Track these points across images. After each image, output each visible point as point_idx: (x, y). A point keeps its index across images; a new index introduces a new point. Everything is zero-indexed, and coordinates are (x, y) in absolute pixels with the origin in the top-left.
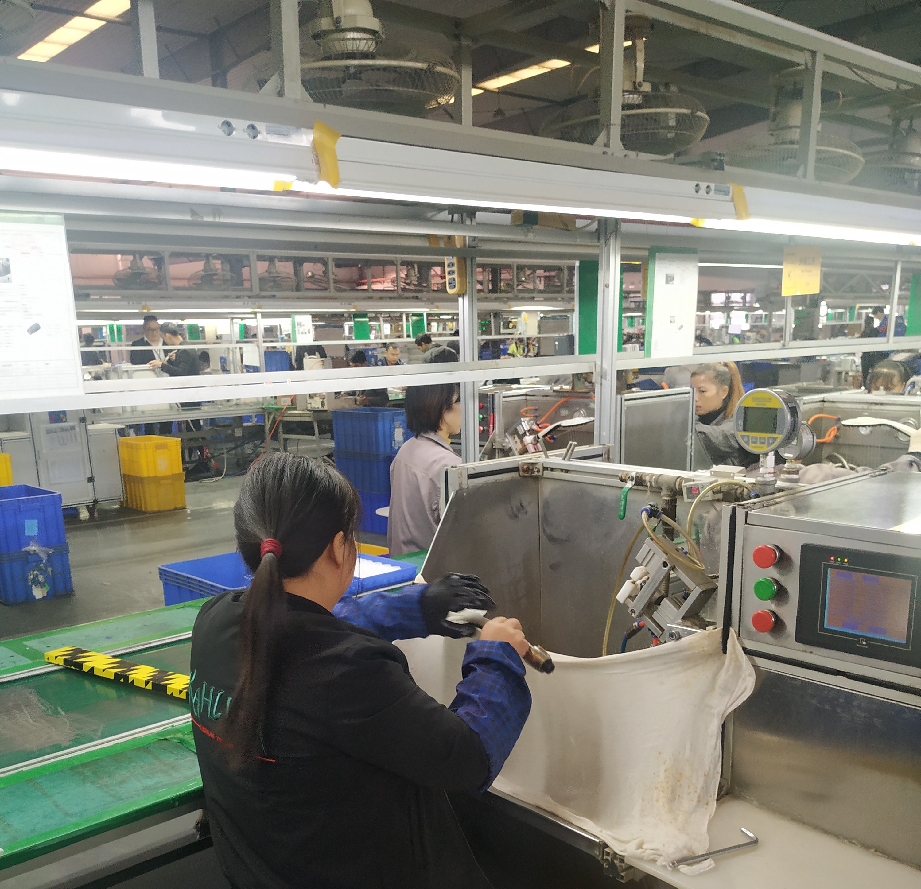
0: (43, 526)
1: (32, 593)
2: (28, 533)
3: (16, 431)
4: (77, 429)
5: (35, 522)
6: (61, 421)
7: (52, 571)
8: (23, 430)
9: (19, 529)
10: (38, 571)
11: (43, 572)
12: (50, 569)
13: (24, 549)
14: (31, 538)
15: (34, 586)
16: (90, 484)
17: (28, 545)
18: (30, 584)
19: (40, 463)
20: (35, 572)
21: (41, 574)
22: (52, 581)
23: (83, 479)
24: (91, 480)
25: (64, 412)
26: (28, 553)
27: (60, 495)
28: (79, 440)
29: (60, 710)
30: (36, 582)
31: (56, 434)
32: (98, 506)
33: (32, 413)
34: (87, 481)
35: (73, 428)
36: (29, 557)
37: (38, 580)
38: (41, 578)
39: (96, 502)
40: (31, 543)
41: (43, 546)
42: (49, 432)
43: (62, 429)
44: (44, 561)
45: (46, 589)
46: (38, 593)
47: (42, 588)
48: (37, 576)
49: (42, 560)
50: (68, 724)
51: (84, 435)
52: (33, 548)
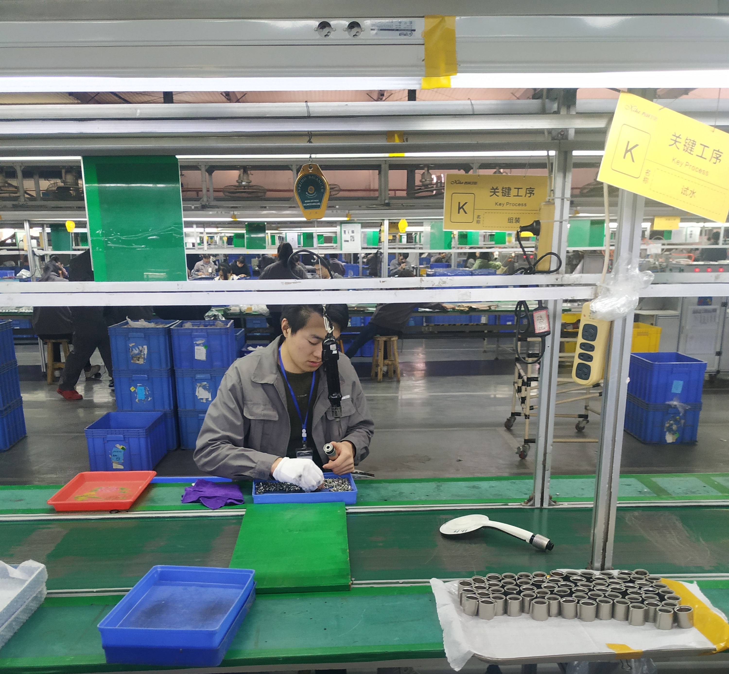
0: (686, 388)
1: (665, 437)
2: (674, 390)
3: (668, 309)
4: (718, 311)
5: (681, 383)
6: (707, 304)
7: (684, 423)
8: (675, 309)
9: (668, 386)
10: (674, 421)
11: (677, 422)
12: (683, 421)
13: (667, 403)
14: (675, 394)
15: (667, 433)
16: (717, 357)
17: (672, 400)
18: (665, 430)
19: (682, 336)
20: (671, 422)
21: (675, 424)
22: (682, 431)
23: (713, 352)
24: (719, 354)
25: (710, 298)
26: (670, 406)
27: (706, 364)
28: (717, 321)
29: (701, 539)
30: (670, 430)
31: (700, 314)
32: (719, 376)
33: (686, 297)
34: (715, 354)
35: (715, 310)
36: (670, 409)
37: (672, 428)
38: (674, 427)
39: (718, 372)
40: (674, 399)
41: (682, 403)
42: (695, 312)
43: (706, 311)
44: (681, 415)
45: (677, 436)
46: (670, 438)
47: (673, 434)
48: (672, 425)
49: (679, 413)
50: (709, 552)
51: (722, 317)
52: (675, 403)
